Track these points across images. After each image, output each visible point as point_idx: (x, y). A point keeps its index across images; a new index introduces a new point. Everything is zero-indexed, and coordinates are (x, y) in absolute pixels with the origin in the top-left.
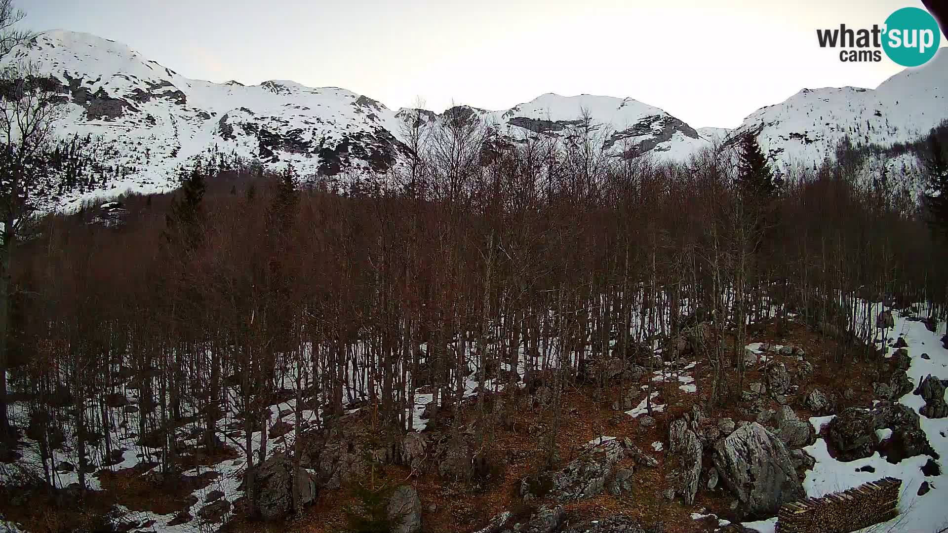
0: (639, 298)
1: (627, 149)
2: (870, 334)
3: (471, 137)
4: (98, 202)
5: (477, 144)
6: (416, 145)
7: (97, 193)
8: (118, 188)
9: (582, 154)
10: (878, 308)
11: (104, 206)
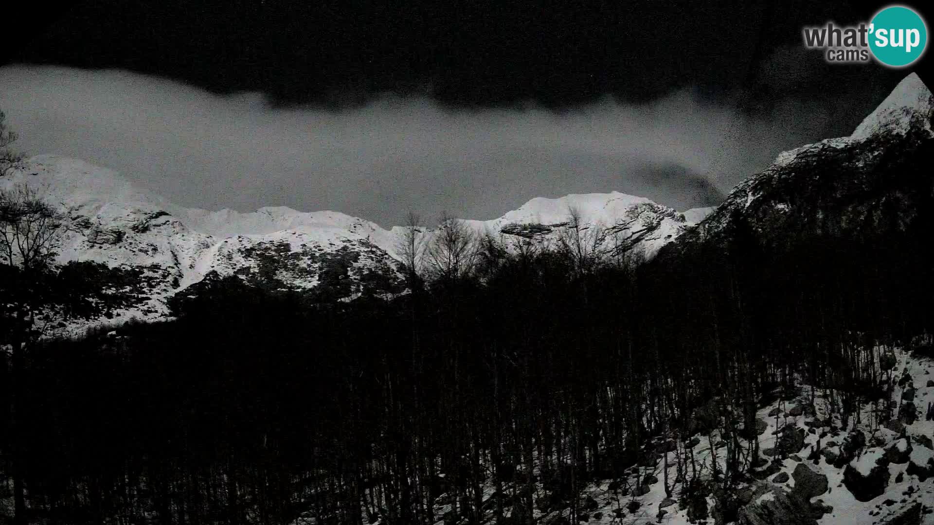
0: (646, 389)
1: (619, 243)
2: (875, 377)
3: (465, 250)
4: (104, 329)
5: (472, 256)
6: (413, 263)
7: (104, 320)
8: (125, 315)
9: (575, 254)
10: (879, 350)
11: (110, 333)
